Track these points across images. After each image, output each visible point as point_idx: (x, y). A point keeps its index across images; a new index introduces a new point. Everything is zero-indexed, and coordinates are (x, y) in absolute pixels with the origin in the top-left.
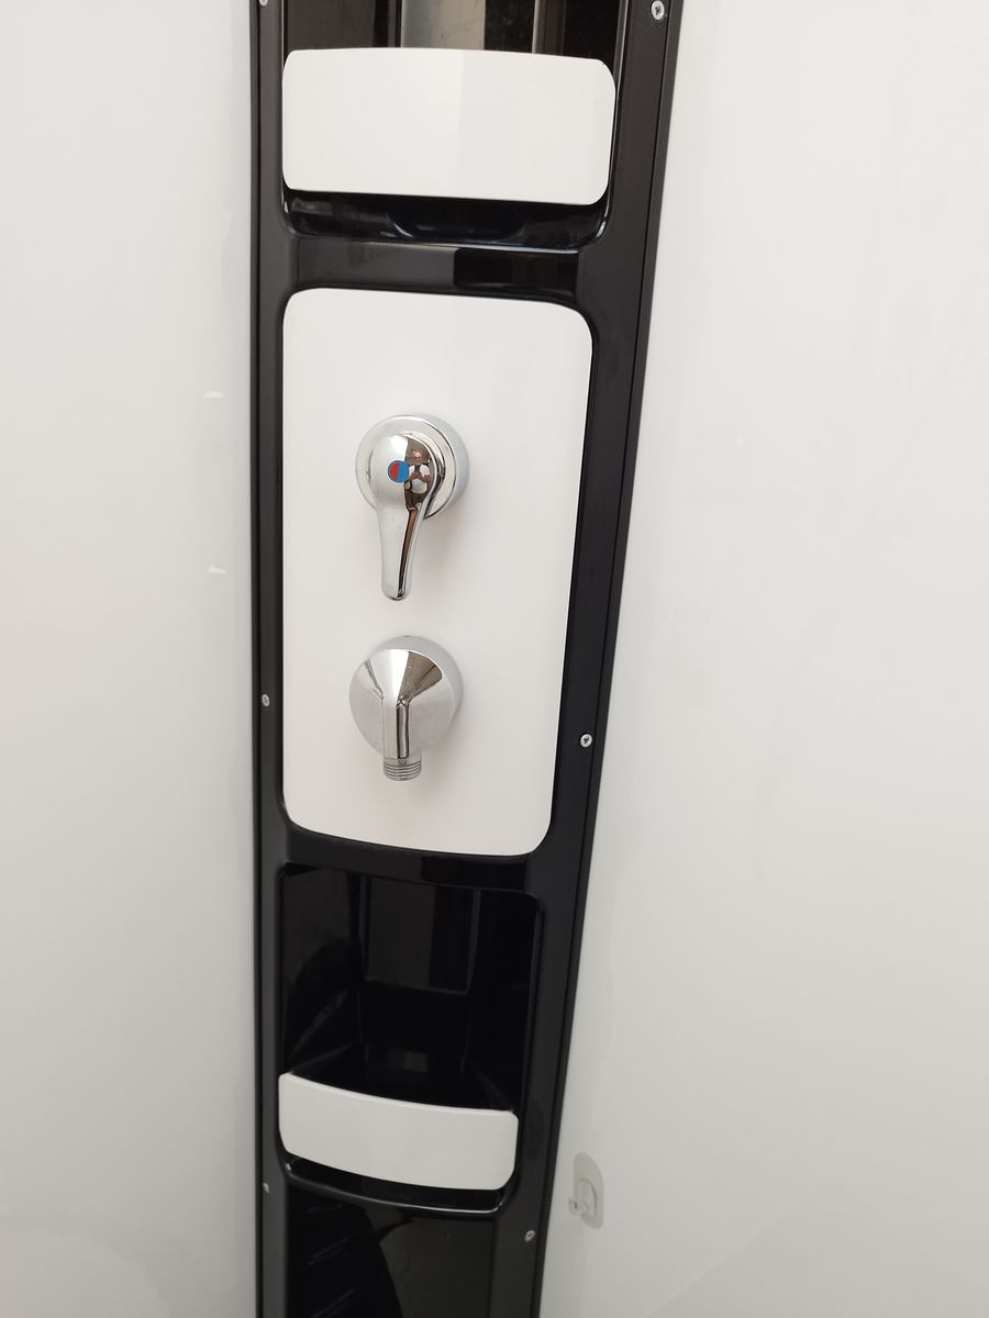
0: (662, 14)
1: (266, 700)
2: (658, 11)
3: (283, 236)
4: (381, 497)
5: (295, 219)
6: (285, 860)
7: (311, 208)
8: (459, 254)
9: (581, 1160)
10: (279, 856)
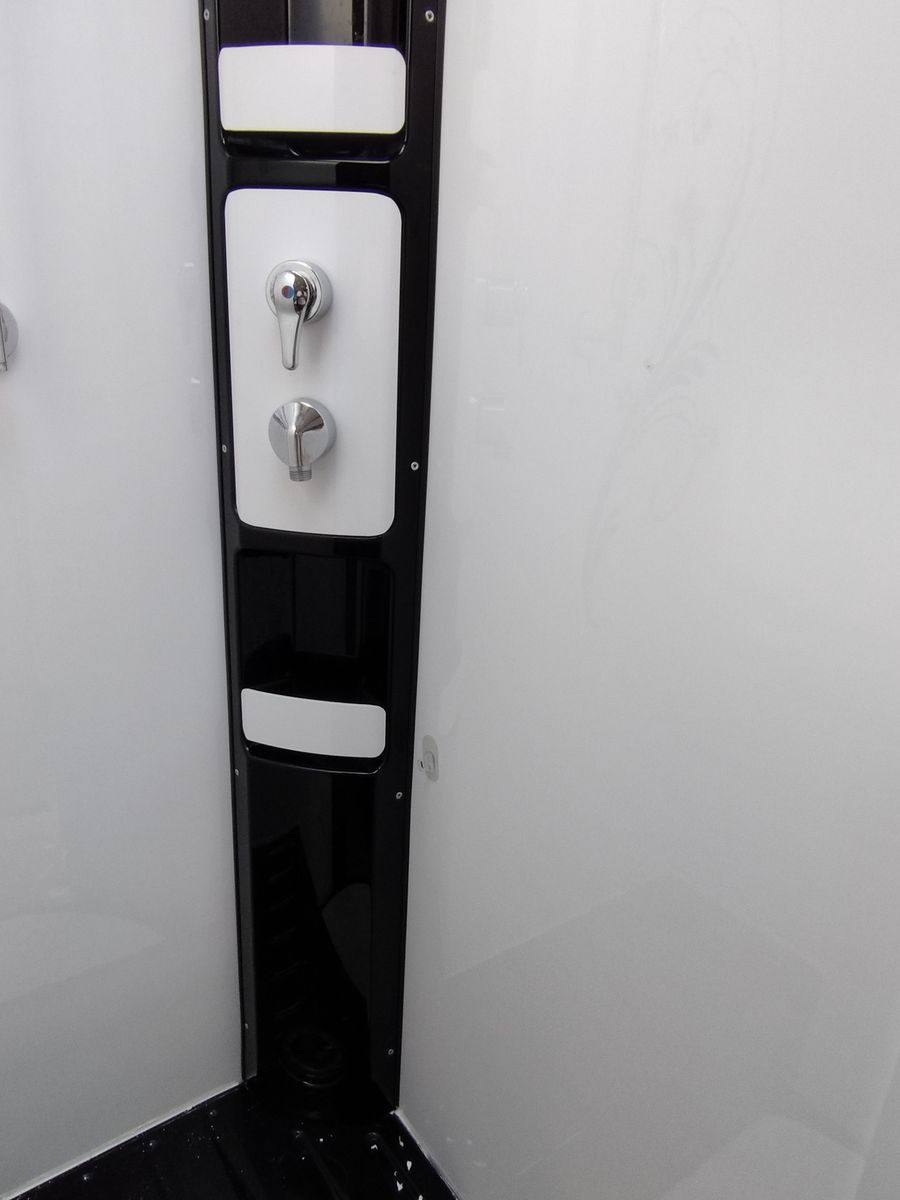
0: (432, 18)
1: (225, 449)
2: (430, 17)
3: (223, 159)
4: (279, 308)
5: (229, 147)
6: (240, 547)
7: (240, 141)
8: (338, 166)
9: (428, 739)
10: (235, 544)
